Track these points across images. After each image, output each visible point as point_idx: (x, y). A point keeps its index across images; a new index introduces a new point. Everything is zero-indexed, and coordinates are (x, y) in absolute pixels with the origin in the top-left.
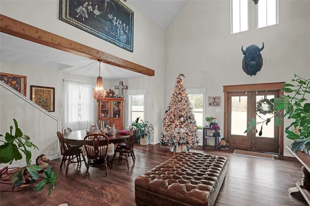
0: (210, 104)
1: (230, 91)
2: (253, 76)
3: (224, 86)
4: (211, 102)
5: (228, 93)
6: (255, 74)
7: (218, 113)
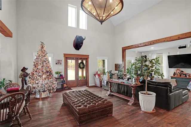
0: (56, 64)
1: (67, 57)
2: (78, 51)
3: (64, 54)
4: (57, 62)
5: (66, 58)
6: (79, 50)
7: (61, 68)
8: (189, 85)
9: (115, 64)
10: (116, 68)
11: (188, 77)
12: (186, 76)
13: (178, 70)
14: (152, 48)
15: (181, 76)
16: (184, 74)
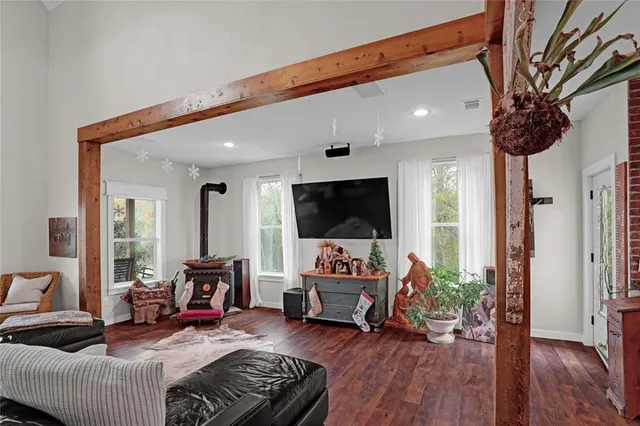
8: (358, 307)
9: (52, 221)
10: (55, 239)
11: (354, 275)
12: (349, 273)
13: (327, 245)
14: (229, 145)
15: (334, 271)
16: (343, 264)
